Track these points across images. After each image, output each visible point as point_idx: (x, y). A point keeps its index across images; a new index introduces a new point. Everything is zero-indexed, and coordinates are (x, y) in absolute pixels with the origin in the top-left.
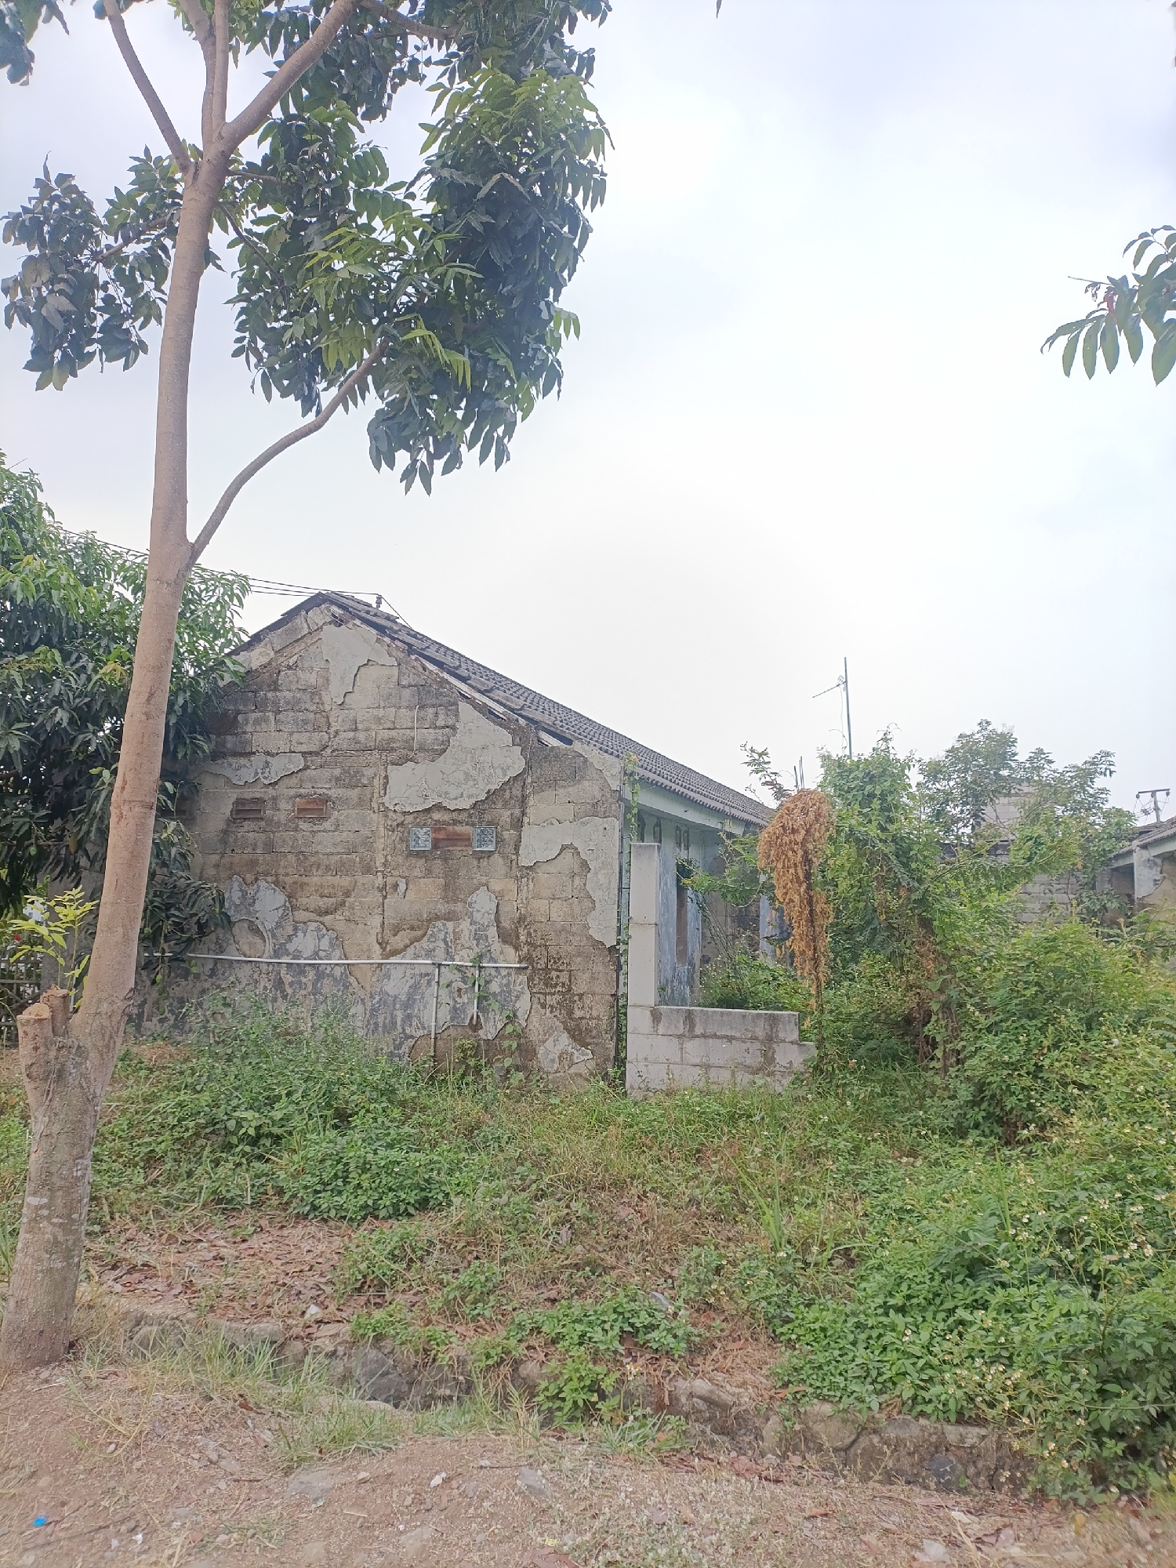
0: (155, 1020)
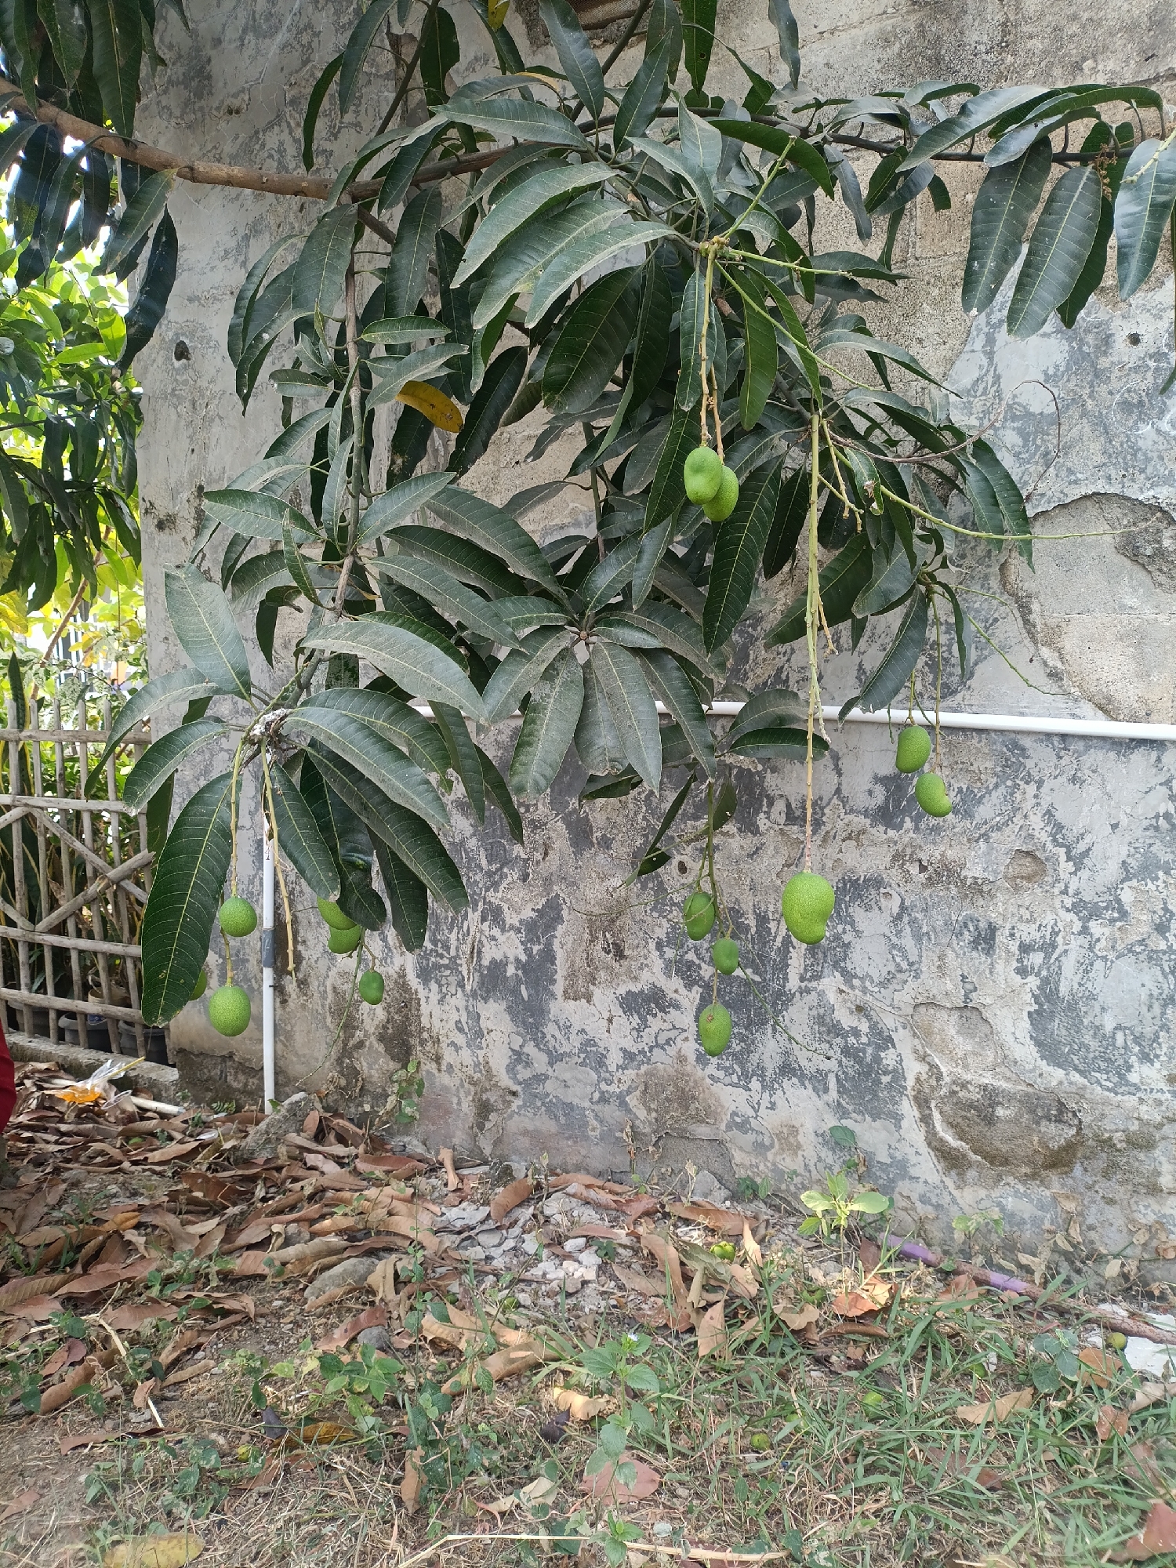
0: (605, 998)
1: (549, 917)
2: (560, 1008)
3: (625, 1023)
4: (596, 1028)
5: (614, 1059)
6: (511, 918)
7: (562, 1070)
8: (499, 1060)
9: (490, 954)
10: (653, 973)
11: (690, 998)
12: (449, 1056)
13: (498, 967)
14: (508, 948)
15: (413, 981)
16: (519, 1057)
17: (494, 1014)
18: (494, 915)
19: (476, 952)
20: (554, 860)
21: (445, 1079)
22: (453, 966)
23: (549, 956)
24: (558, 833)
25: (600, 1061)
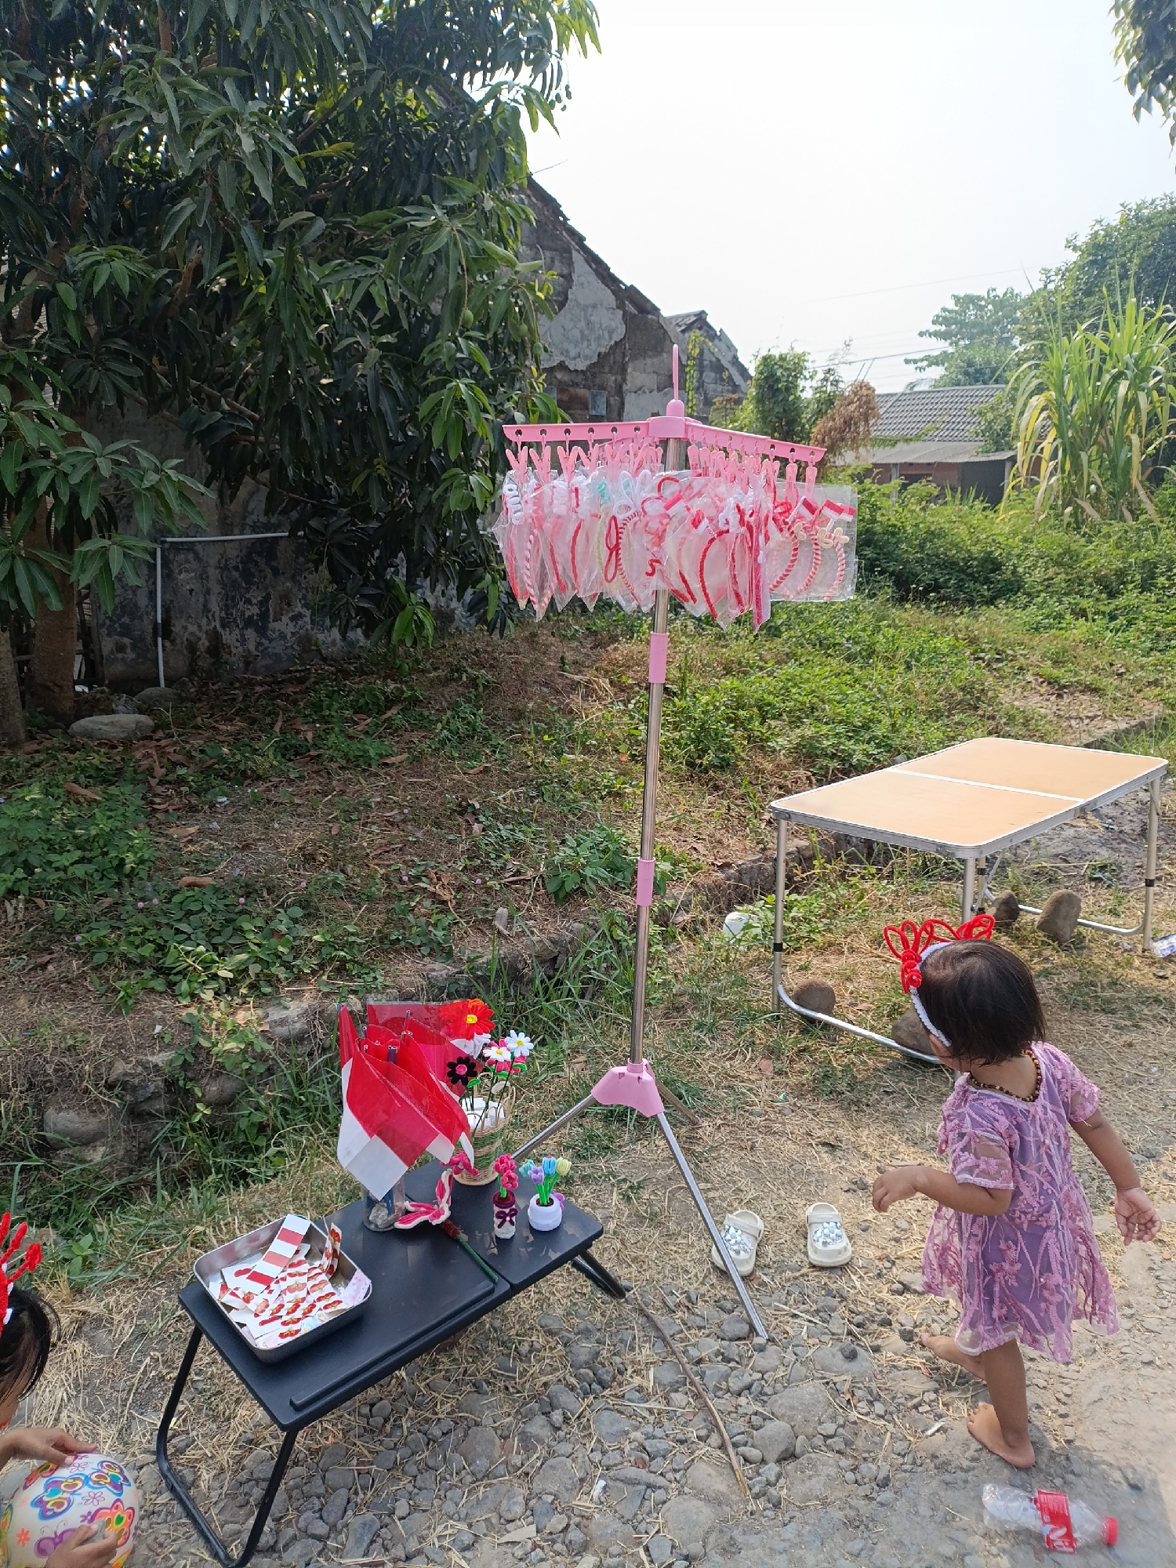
1: (267, 598)
2: (272, 625)
3: (291, 625)
4: (283, 628)
5: (289, 635)
6: (254, 601)
7: (273, 644)
8: (252, 646)
9: (248, 614)
10: (298, 608)
11: (308, 613)
12: (234, 651)
13: (250, 617)
14: (255, 610)
15: (219, 629)
16: (259, 644)
17: (250, 633)
18: (248, 601)
19: (243, 613)
20: (268, 581)
21: (233, 659)
22: (235, 620)
23: (268, 610)
24: (269, 572)
25: (285, 638)
